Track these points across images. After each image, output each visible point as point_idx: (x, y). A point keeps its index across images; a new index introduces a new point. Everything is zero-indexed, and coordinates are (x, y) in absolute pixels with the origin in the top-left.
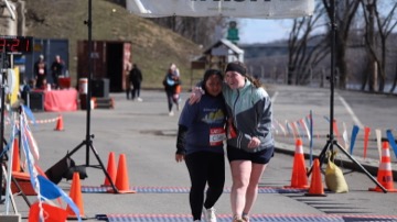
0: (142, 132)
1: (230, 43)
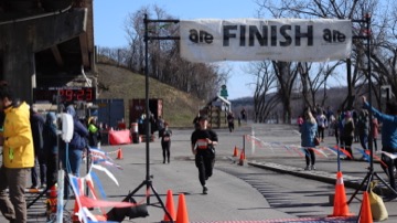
1: (222, 98)
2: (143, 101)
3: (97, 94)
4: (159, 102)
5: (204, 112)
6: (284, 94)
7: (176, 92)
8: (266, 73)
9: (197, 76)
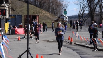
0: (43, 41)
1: (64, 15)
2: (30, 16)
3: (10, 12)
4: (37, 16)
5: (56, 21)
6: (92, 13)
7: (45, 12)
8: (84, 4)
9: (54, 5)
